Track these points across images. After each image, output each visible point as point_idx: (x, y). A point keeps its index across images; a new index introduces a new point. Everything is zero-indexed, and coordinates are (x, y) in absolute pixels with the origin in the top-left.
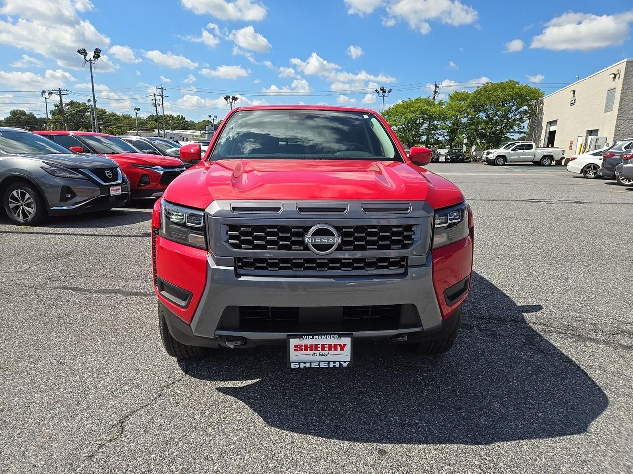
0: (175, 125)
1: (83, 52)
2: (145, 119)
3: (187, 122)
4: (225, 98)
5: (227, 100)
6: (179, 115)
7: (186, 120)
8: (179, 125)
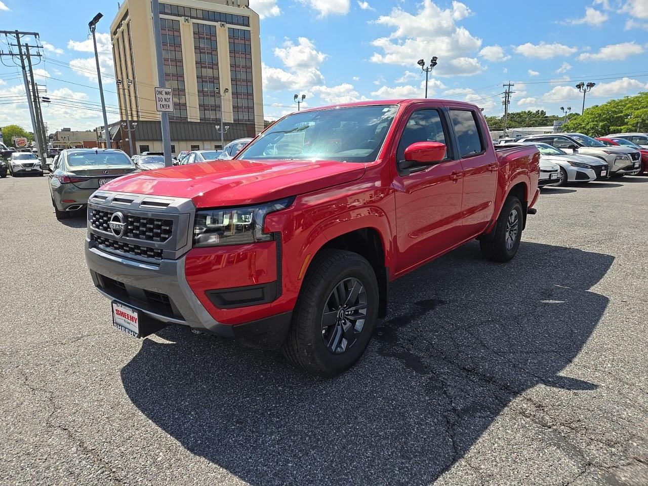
0: (531, 122)
1: (421, 63)
2: (500, 118)
3: (547, 117)
4: (577, 86)
5: (580, 88)
6: (539, 111)
7: (546, 115)
8: (536, 121)
